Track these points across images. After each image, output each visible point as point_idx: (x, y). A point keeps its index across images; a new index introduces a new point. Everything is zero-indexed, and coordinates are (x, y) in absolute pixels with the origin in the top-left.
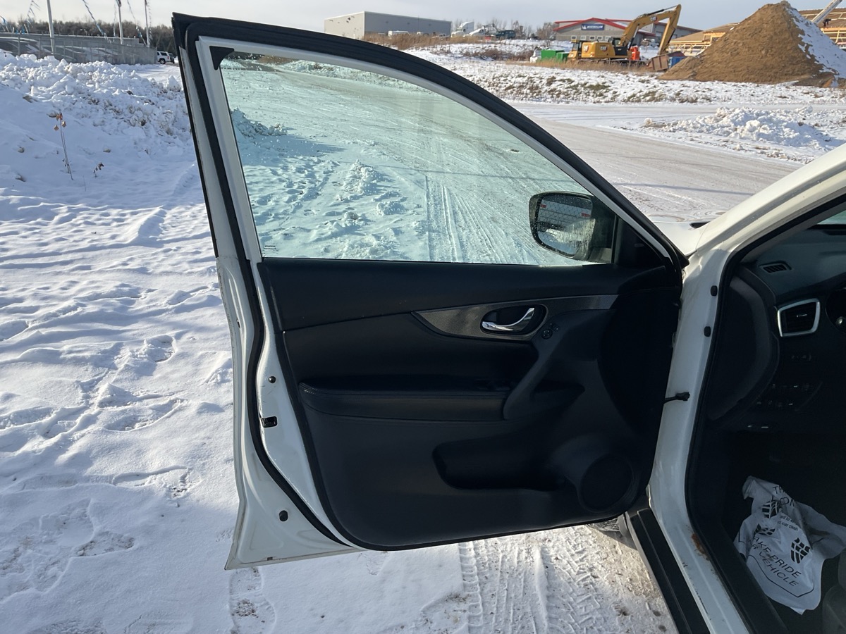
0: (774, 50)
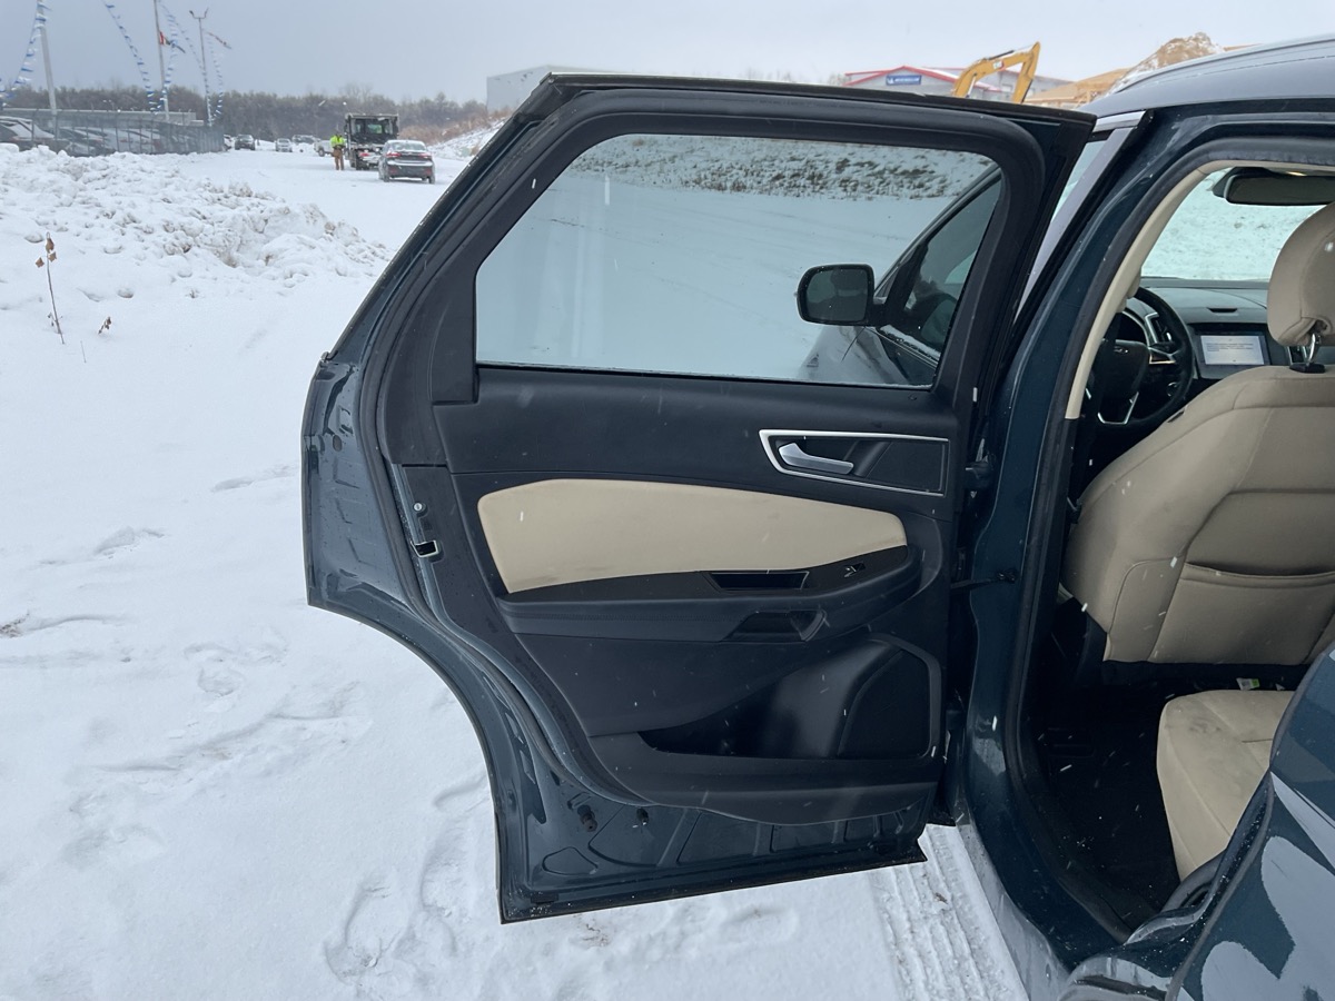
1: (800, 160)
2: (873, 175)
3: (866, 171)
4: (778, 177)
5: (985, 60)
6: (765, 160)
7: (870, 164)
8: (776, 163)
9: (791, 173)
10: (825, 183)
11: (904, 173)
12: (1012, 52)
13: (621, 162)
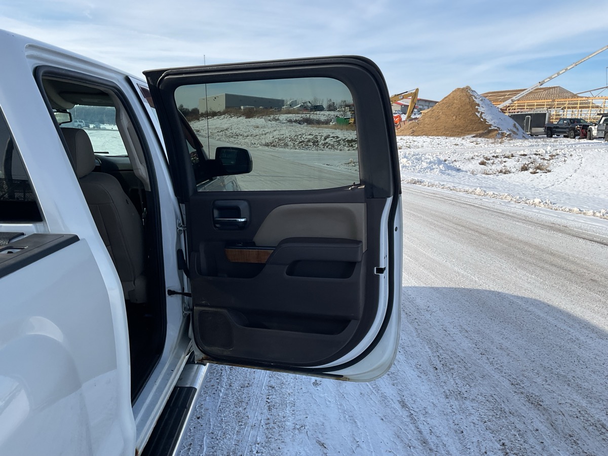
0: (461, 116)
1: (312, 135)
2: (336, 141)
3: (334, 140)
4: (301, 142)
5: (396, 95)
6: (300, 135)
7: (338, 137)
8: (303, 136)
9: (307, 140)
10: (318, 144)
11: (348, 141)
12: (407, 92)
13: (245, 134)
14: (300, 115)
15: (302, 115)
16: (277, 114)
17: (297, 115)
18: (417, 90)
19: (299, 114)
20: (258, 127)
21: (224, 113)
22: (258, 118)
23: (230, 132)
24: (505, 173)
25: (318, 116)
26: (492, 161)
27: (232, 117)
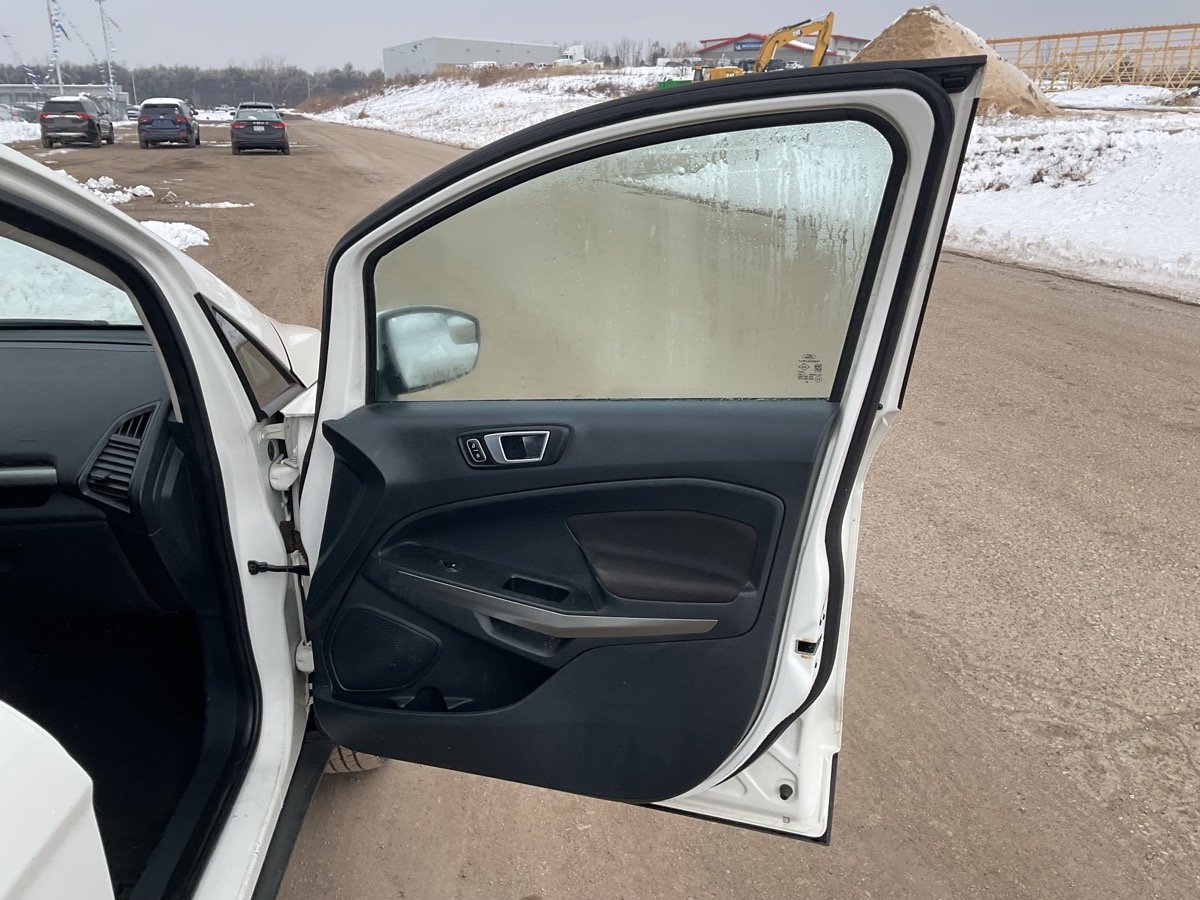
5: (785, 28)
13: (475, 122)
14: (590, 78)
15: (596, 77)
16: (543, 77)
17: (584, 77)
18: (831, 14)
19: (589, 74)
20: (502, 105)
21: (433, 78)
22: (505, 83)
23: (446, 117)
24: (998, 189)
25: (627, 77)
26: (973, 165)
27: (449, 86)
